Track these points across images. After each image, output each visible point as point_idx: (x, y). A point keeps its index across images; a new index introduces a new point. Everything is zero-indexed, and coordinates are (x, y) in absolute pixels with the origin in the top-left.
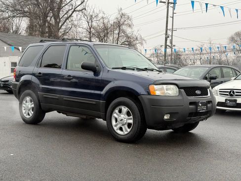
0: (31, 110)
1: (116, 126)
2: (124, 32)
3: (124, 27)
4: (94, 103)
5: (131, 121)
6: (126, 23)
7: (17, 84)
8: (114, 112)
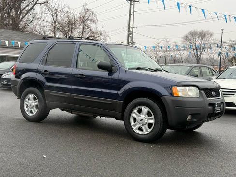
0: (35, 108)
1: (135, 126)
2: (88, 27)
3: (88, 23)
4: (110, 102)
5: (152, 121)
6: (90, 18)
7: (18, 81)
8: (133, 112)
